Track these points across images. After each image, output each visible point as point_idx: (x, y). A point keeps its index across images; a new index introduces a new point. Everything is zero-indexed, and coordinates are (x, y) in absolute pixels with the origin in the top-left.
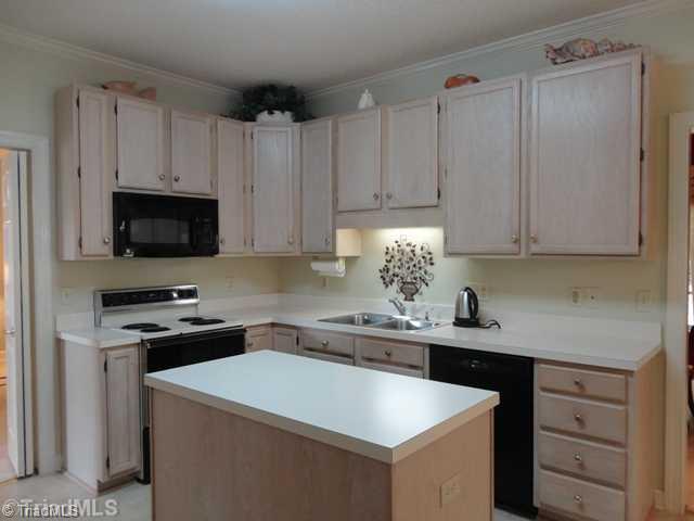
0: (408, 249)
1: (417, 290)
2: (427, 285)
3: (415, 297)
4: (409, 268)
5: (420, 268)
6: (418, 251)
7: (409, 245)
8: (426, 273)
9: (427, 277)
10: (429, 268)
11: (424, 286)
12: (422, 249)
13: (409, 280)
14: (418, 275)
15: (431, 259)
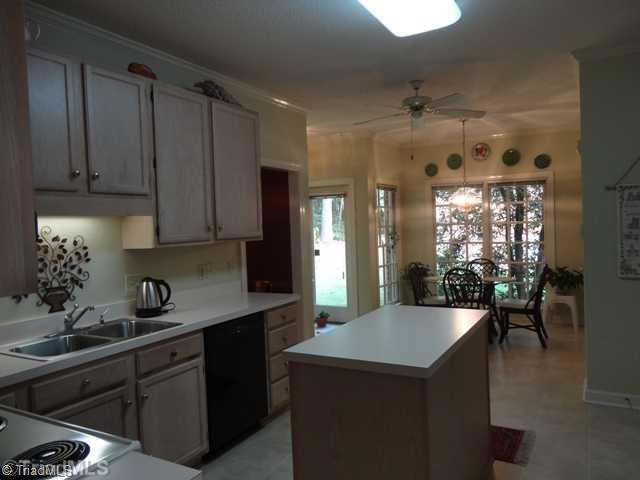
0: (55, 244)
1: (69, 295)
2: (81, 286)
3: (65, 305)
4: (55, 269)
5: (73, 267)
6: (69, 246)
7: (56, 239)
8: (80, 271)
9: (81, 277)
10: (83, 266)
11: (77, 288)
12: (75, 243)
13: (55, 284)
14: (68, 276)
15: (86, 255)
